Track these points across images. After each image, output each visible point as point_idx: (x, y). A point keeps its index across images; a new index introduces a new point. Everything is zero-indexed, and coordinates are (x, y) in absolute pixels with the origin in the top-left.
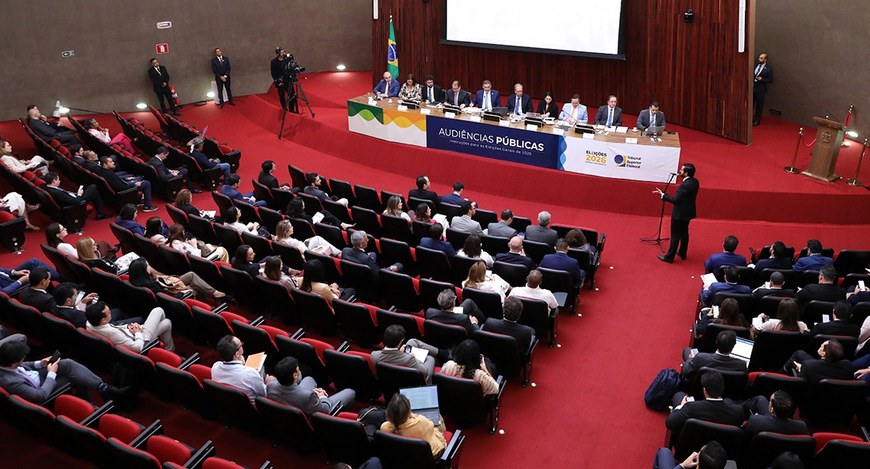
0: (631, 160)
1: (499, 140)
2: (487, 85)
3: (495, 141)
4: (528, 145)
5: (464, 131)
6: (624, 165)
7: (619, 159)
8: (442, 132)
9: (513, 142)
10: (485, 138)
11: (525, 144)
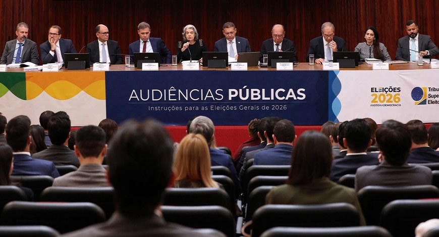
0: (433, 93)
1: (232, 93)
2: (230, 29)
3: (226, 95)
4: (281, 94)
5: (172, 89)
6: (424, 103)
7: (417, 93)
8: (134, 95)
9: (255, 94)
10: (209, 95)
11: (275, 94)
